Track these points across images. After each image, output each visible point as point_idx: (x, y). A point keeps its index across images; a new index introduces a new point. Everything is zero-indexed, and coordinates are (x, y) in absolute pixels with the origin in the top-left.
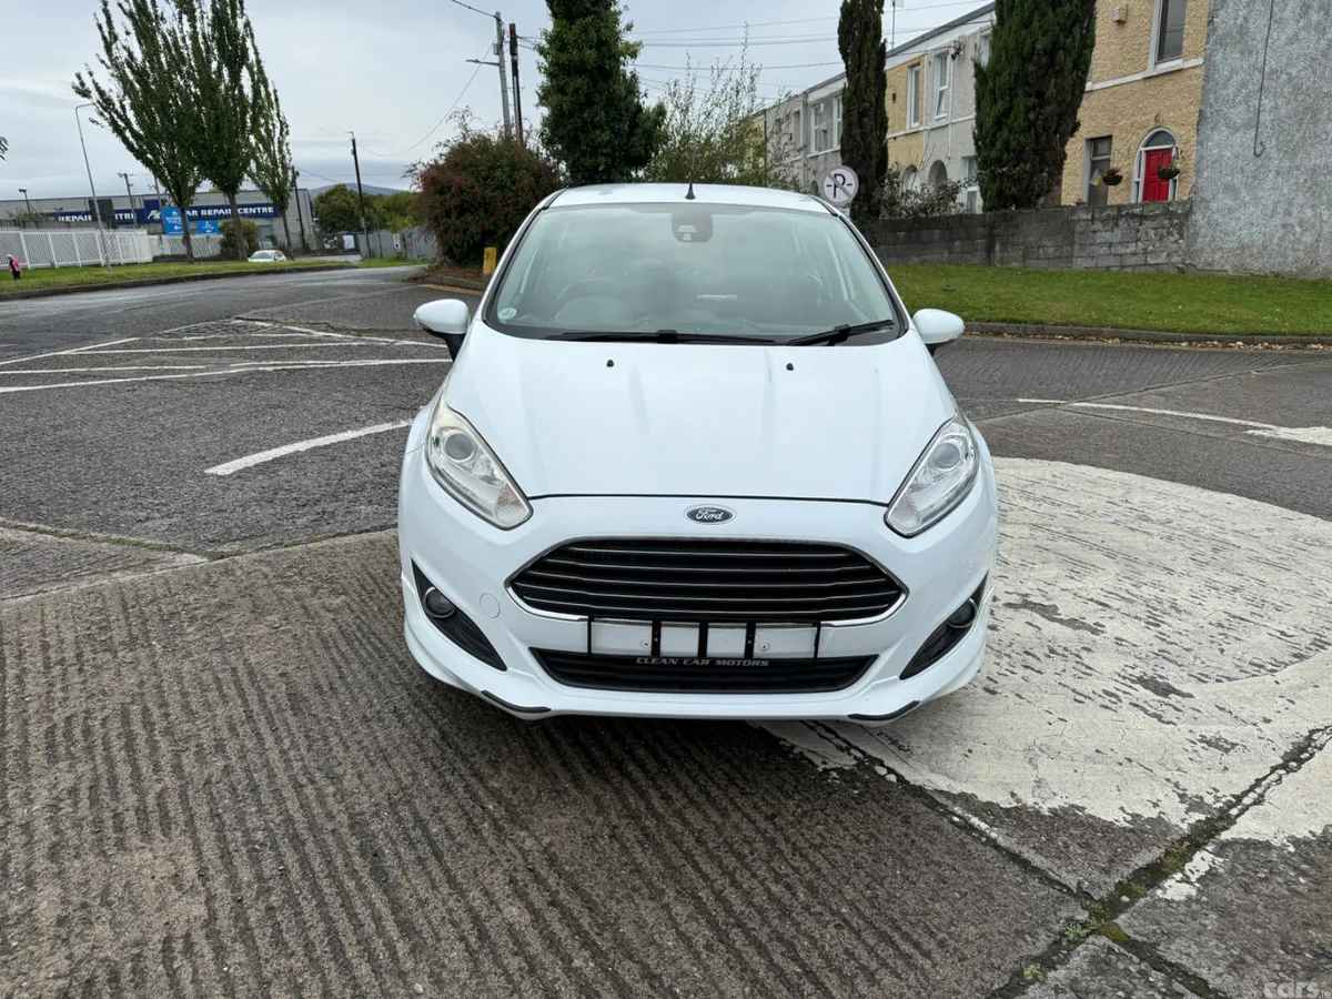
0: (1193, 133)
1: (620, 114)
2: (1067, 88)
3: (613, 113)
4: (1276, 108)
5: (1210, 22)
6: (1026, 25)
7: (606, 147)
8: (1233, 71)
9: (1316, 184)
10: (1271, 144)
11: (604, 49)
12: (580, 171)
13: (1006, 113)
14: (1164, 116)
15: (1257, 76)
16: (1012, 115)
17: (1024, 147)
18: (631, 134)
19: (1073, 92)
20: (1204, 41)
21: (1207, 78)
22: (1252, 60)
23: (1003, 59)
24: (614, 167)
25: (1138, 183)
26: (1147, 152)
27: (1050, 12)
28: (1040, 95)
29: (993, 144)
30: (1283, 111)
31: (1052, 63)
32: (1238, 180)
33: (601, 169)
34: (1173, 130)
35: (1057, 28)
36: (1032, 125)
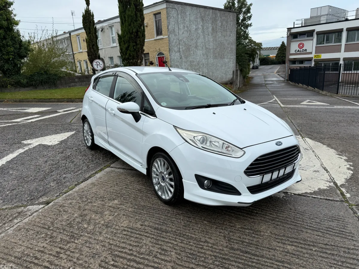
0: (168, 53)
1: (16, 42)
2: (142, 41)
3: (14, 42)
4: (182, 48)
5: (168, 28)
6: (130, 25)
7: (12, 52)
8: (174, 39)
9: (191, 64)
10: (183, 56)
11: (9, 21)
12: (2, 60)
13: (129, 46)
14: (161, 49)
15: (178, 41)
16: (130, 47)
17: (134, 55)
18: (20, 49)
19: (143, 42)
20: (167, 32)
21: (169, 41)
22: (177, 37)
23: (125, 33)
24: (15, 59)
25: (157, 64)
26: (158, 57)
27: (135, 22)
28: (136, 42)
29: (126, 54)
30: (184, 49)
31: (137, 35)
32: (178, 64)
33: (11, 59)
34: (164, 52)
35: (137, 27)
36: (135, 50)
